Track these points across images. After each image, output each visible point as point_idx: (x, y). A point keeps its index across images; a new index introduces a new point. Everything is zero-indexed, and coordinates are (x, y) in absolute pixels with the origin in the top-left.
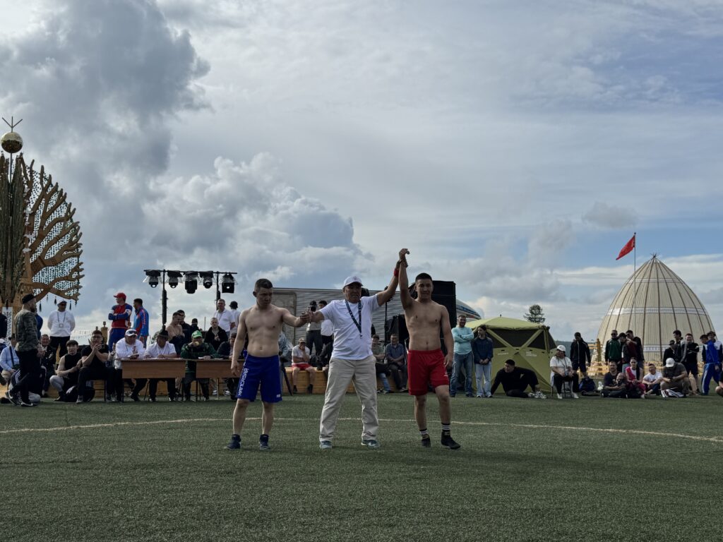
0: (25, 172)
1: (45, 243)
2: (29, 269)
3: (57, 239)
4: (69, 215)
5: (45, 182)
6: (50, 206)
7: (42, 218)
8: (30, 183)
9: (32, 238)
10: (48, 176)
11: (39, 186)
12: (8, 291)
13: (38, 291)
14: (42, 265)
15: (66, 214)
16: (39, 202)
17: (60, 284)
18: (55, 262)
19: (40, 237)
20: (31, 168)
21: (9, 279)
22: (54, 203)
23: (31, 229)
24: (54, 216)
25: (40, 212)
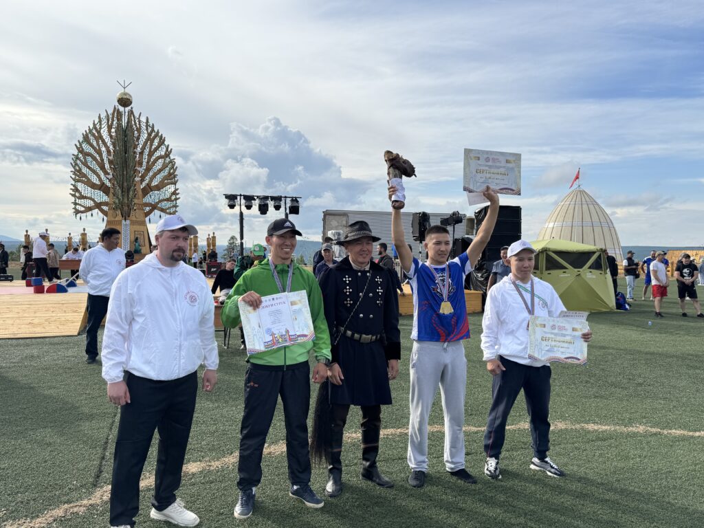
0: (135, 121)
1: (151, 174)
2: (140, 193)
3: (160, 171)
4: (167, 154)
5: (150, 129)
6: (153, 147)
7: (148, 155)
8: (139, 130)
9: (142, 170)
10: (151, 125)
11: (146, 132)
12: (126, 208)
13: (148, 209)
14: (149, 190)
15: (165, 153)
16: (145, 143)
17: (164, 203)
18: (158, 188)
19: (148, 169)
20: (139, 119)
21: (126, 201)
22: (157, 144)
23: (140, 164)
24: (157, 154)
25: (147, 151)
